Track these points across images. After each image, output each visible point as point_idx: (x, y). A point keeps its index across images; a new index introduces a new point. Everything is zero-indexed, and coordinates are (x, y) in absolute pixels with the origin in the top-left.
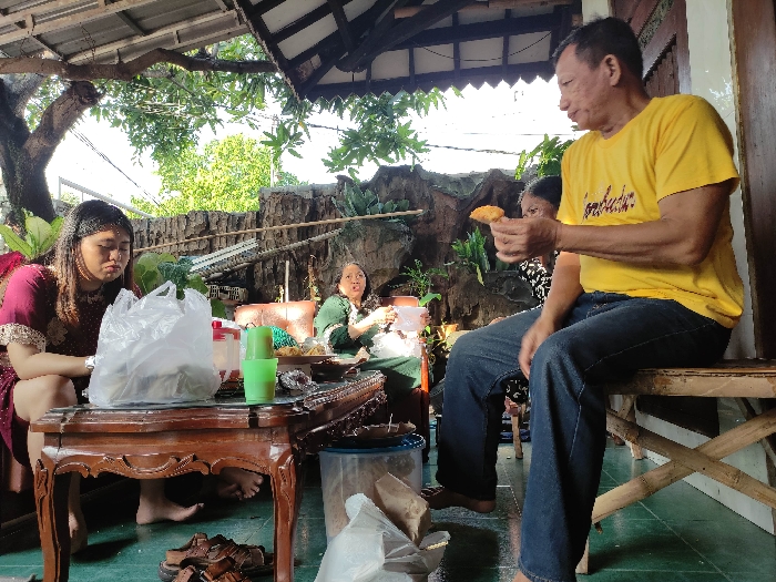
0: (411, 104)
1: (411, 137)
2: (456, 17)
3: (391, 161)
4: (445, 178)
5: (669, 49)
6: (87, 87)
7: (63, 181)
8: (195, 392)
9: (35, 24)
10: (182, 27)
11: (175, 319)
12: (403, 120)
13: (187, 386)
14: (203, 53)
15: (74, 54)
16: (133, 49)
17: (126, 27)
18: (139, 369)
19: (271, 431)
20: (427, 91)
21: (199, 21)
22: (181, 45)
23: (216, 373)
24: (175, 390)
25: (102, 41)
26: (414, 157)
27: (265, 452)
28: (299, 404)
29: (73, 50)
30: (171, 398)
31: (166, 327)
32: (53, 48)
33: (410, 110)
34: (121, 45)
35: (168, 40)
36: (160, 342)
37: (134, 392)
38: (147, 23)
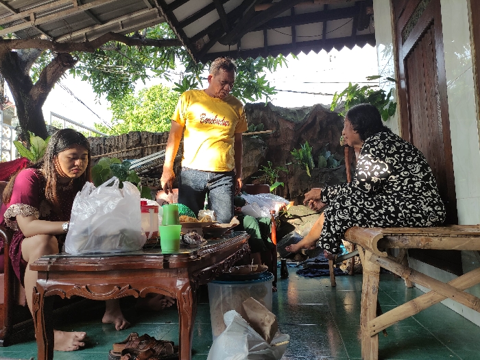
0: (265, 65)
1: (266, 85)
2: (293, 10)
3: (253, 100)
4: (287, 110)
5: (428, 28)
6: (67, 57)
7: (53, 114)
8: (130, 246)
9: (35, 18)
10: (124, 19)
11: (118, 200)
12: (260, 75)
13: (125, 242)
14: (137, 35)
15: (60, 36)
16: (95, 33)
17: (90, 19)
18: (96, 232)
19: (177, 271)
20: (275, 56)
21: (135, 15)
22: (124, 30)
23: (143, 234)
24: (118, 244)
25: (76, 28)
26: (267, 97)
27: (173, 284)
28: (195, 253)
29: (58, 34)
30: (115, 249)
31: (112, 205)
32: (46, 33)
33: (264, 68)
34: (87, 30)
35: (116, 27)
36: (108, 214)
37: (93, 245)
38: (103, 16)
